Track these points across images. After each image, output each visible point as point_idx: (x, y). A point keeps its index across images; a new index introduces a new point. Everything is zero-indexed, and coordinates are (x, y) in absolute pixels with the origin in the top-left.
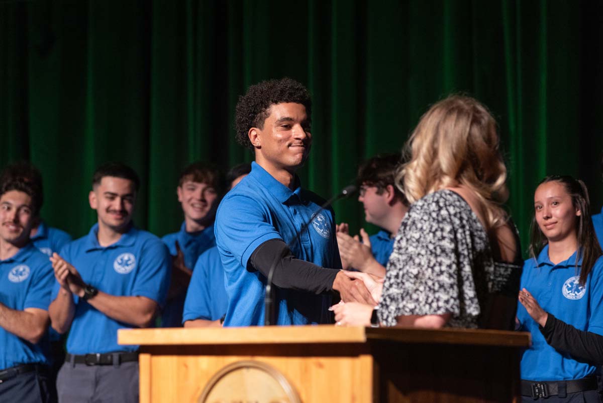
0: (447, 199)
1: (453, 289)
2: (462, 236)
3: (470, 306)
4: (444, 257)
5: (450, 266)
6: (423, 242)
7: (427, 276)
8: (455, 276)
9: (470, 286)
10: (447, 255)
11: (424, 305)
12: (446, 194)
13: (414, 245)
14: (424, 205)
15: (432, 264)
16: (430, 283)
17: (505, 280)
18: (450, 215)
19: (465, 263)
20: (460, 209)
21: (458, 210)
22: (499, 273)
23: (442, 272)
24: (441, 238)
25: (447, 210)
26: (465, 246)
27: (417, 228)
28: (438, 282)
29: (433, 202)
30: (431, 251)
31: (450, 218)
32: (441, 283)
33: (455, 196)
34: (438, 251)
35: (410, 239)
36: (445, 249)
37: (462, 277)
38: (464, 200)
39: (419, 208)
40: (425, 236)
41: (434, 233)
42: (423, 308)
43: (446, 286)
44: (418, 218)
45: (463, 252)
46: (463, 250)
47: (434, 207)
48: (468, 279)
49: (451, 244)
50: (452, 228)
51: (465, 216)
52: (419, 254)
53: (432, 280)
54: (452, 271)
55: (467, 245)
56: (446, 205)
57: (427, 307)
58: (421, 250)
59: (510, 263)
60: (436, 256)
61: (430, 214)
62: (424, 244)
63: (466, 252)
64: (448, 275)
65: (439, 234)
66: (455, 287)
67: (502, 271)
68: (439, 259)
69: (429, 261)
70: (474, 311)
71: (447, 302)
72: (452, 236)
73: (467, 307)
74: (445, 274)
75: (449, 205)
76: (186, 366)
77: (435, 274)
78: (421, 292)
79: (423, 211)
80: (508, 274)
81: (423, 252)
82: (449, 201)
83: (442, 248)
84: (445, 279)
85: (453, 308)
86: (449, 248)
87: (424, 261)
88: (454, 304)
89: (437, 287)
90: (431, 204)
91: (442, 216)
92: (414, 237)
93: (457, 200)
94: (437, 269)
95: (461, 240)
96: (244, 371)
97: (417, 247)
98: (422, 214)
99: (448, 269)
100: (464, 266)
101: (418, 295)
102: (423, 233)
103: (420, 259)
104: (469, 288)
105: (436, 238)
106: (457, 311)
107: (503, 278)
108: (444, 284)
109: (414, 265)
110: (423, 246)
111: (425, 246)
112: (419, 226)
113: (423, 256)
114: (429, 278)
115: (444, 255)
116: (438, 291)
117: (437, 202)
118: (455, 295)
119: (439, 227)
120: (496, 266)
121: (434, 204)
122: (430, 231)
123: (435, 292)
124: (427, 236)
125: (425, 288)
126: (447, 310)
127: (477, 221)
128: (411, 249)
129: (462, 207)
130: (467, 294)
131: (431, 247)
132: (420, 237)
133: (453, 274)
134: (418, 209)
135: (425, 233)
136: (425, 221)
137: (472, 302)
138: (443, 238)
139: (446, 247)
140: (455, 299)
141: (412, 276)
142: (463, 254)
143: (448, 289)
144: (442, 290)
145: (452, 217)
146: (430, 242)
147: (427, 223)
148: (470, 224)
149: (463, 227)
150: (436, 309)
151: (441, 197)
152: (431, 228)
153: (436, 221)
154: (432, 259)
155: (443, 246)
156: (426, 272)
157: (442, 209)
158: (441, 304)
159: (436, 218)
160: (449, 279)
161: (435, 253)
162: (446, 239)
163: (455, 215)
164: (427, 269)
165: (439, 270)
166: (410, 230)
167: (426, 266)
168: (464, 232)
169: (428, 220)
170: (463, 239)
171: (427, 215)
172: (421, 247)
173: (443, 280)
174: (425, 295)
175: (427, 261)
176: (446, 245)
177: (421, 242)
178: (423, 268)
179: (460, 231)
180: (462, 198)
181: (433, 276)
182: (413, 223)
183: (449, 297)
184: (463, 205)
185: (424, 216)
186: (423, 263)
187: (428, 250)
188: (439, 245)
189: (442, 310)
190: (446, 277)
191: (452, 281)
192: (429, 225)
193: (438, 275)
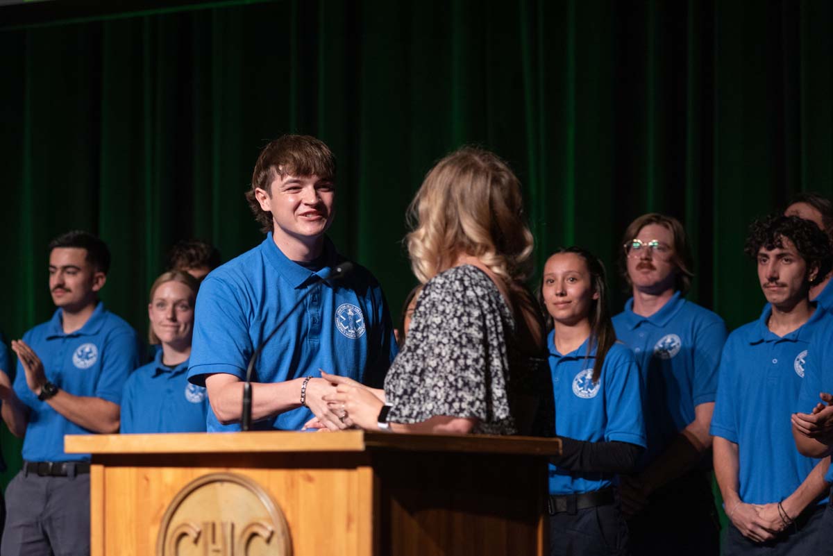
0: (473, 277)
1: (480, 389)
2: (490, 323)
3: (498, 408)
4: (470, 349)
5: (476, 360)
6: (445, 329)
7: (448, 369)
8: (482, 373)
9: (498, 384)
10: (474, 346)
11: (443, 404)
12: (470, 272)
13: (435, 332)
14: (445, 283)
15: (455, 356)
16: (451, 378)
18: (477, 296)
19: (494, 356)
20: (487, 290)
21: (486, 292)
23: (467, 367)
24: (467, 324)
25: (473, 290)
26: (494, 335)
27: (437, 312)
28: (463, 377)
29: (456, 279)
30: (455, 340)
31: (478, 301)
32: (466, 381)
33: (480, 274)
34: (464, 341)
35: (431, 325)
36: (472, 338)
37: (491, 373)
38: (490, 280)
39: (439, 286)
40: (448, 321)
41: (460, 318)
42: (441, 407)
43: (472, 384)
45: (492, 343)
46: (492, 340)
47: (457, 285)
48: (496, 374)
49: (479, 333)
50: (480, 313)
51: (493, 298)
52: (439, 343)
53: (455, 375)
54: (478, 367)
55: (497, 333)
56: (472, 285)
57: (447, 406)
58: (442, 338)
60: (462, 346)
61: (454, 294)
62: (447, 331)
63: (496, 343)
64: (474, 372)
65: (465, 319)
66: (482, 387)
68: (464, 351)
69: (453, 352)
70: (501, 414)
71: (472, 404)
72: (481, 324)
73: (495, 409)
74: (471, 370)
75: (476, 285)
77: (458, 368)
78: (440, 388)
79: (444, 290)
81: (445, 340)
82: (474, 279)
83: (468, 336)
84: (470, 375)
85: (479, 413)
86: (476, 338)
87: (445, 351)
88: (479, 408)
89: (460, 384)
90: (454, 282)
91: (468, 297)
92: (434, 323)
93: (482, 278)
94: (461, 362)
95: (490, 328)
97: (437, 335)
98: (443, 294)
99: (474, 363)
100: (492, 360)
101: (436, 391)
102: (445, 317)
103: (441, 348)
104: (497, 386)
105: (462, 325)
106: (483, 416)
108: (469, 381)
109: (433, 356)
110: (445, 334)
111: (448, 335)
112: (441, 308)
113: (444, 345)
114: (451, 372)
115: (470, 345)
116: (461, 390)
117: (462, 281)
118: (481, 397)
119: (465, 311)
121: (457, 283)
122: (455, 316)
123: (457, 389)
124: (450, 321)
125: (445, 383)
126: (471, 413)
127: (505, 305)
129: (489, 288)
130: (494, 393)
131: (456, 335)
132: (442, 322)
133: (480, 370)
134: (437, 288)
135: (448, 317)
136: (448, 303)
137: (500, 403)
138: (470, 324)
139: (473, 336)
140: (481, 402)
141: (431, 370)
142: (492, 345)
143: (473, 389)
144: (467, 389)
145: (481, 301)
146: (455, 329)
147: (451, 305)
148: (500, 308)
149: (493, 312)
150: (458, 411)
151: (465, 274)
152: (456, 312)
153: (461, 304)
154: (456, 349)
155: (470, 334)
156: (446, 364)
157: (468, 290)
158: (464, 405)
159: (461, 299)
160: (476, 377)
161: (461, 343)
162: (474, 327)
163: (483, 297)
164: (448, 361)
165: (464, 364)
166: (430, 314)
167: (447, 357)
168: (495, 318)
169: (452, 302)
170: (492, 326)
171: (450, 295)
172: (442, 335)
173: (467, 377)
174: (445, 392)
175: (449, 352)
176: (474, 334)
177: (442, 328)
178: (444, 360)
179: (489, 317)
180: (488, 276)
181: (455, 370)
182: (433, 305)
183: (475, 399)
184: (490, 284)
185: (446, 296)
186: (443, 354)
187: (451, 338)
188: (466, 334)
189: (466, 412)
190: (472, 373)
191: (478, 379)
192: (453, 307)
193: (462, 370)
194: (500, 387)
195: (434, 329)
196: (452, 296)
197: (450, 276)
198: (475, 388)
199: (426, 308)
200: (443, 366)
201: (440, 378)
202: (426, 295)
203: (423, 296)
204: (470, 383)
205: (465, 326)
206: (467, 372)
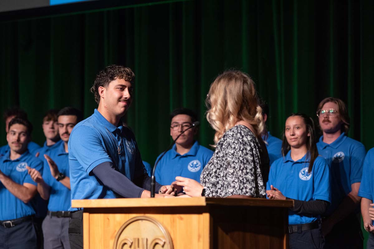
0: (245, 131)
1: (254, 183)
2: (255, 152)
4: (248, 165)
5: (251, 170)
7: (239, 174)
8: (254, 175)
10: (249, 163)
11: (239, 190)
12: (243, 128)
14: (233, 134)
15: (242, 168)
16: (241, 179)
18: (248, 140)
19: (258, 167)
23: (247, 173)
25: (246, 138)
26: (257, 158)
27: (231, 148)
28: (246, 178)
29: (238, 133)
30: (241, 161)
31: (249, 143)
32: (248, 179)
33: (247, 129)
34: (245, 161)
35: (228, 153)
36: (248, 160)
37: (257, 175)
39: (231, 136)
40: (237, 152)
41: (242, 151)
43: (250, 181)
45: (256, 161)
46: (256, 160)
47: (239, 135)
48: (259, 175)
49: (251, 158)
50: (251, 148)
51: (254, 140)
52: (234, 162)
53: (242, 177)
54: (252, 173)
55: (258, 156)
56: (245, 135)
57: (240, 191)
60: (244, 164)
61: (238, 140)
62: (237, 157)
63: (258, 161)
64: (250, 175)
65: (244, 151)
66: (254, 181)
68: (245, 166)
69: (240, 167)
70: (263, 193)
71: (251, 189)
72: (251, 153)
73: (260, 191)
75: (247, 135)
76: (108, 219)
77: (244, 174)
78: (236, 183)
79: (234, 138)
81: (236, 161)
86: (250, 160)
87: (237, 166)
88: (254, 191)
89: (245, 181)
90: (237, 134)
91: (244, 140)
92: (230, 152)
93: (248, 131)
94: (244, 171)
95: (255, 154)
96: (140, 221)
97: (232, 158)
98: (233, 140)
99: (250, 171)
100: (257, 169)
101: (234, 184)
102: (236, 150)
103: (235, 164)
104: (260, 180)
108: (249, 179)
109: (231, 168)
112: (233, 146)
114: (240, 176)
115: (248, 163)
116: (246, 183)
117: (241, 133)
118: (254, 186)
119: (244, 148)
122: (240, 150)
123: (244, 183)
125: (238, 181)
126: (251, 193)
128: (229, 159)
129: (252, 136)
130: (259, 184)
132: (234, 152)
136: (236, 144)
137: (262, 188)
138: (247, 154)
139: (249, 159)
140: (254, 188)
141: (230, 174)
142: (257, 162)
144: (248, 183)
146: (241, 156)
147: (238, 145)
149: (255, 147)
150: (245, 193)
151: (241, 130)
152: (240, 148)
153: (242, 144)
154: (242, 165)
155: (247, 158)
156: (238, 172)
157: (244, 137)
158: (248, 190)
159: (242, 142)
160: (252, 177)
161: (244, 162)
163: (251, 141)
164: (239, 171)
165: (246, 172)
166: (227, 148)
167: (238, 169)
168: (256, 150)
169: (238, 143)
171: (236, 140)
172: (235, 158)
173: (248, 177)
174: (239, 185)
175: (239, 166)
177: (235, 156)
179: (254, 149)
181: (242, 175)
182: (229, 144)
183: (252, 187)
184: (252, 134)
185: (235, 141)
187: (239, 160)
188: (245, 158)
189: (249, 193)
190: (250, 176)
192: (239, 146)
193: (245, 174)
195: (230, 155)
197: (235, 131)
198: (252, 182)
199: (225, 146)
201: (236, 178)
202: (225, 140)
203: (224, 141)
204: (249, 180)
205: (245, 155)
206: (247, 175)
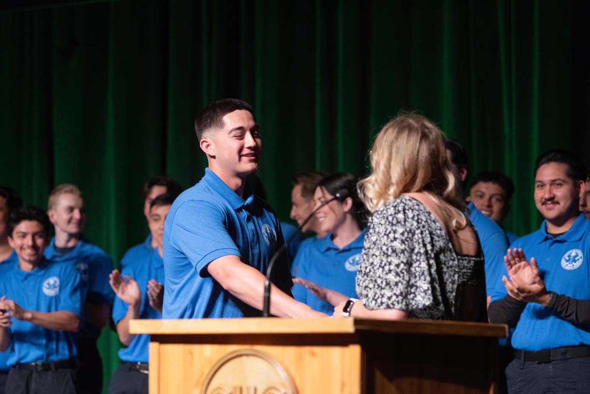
0: (407, 204)
1: (398, 287)
2: (418, 237)
3: (424, 298)
4: (394, 257)
5: (398, 266)
6: (378, 245)
7: (377, 275)
9: (425, 280)
10: (397, 254)
13: (372, 246)
14: (384, 210)
15: (383, 264)
16: (379, 281)
17: (469, 271)
18: (406, 218)
20: (418, 211)
21: (417, 213)
22: (462, 265)
23: (390, 271)
24: (393, 240)
25: (405, 213)
26: (421, 245)
28: (386, 280)
30: (384, 253)
32: (388, 282)
33: (414, 201)
34: (390, 252)
36: (396, 249)
38: (422, 204)
39: (379, 212)
40: (380, 238)
41: (388, 235)
43: (392, 284)
44: (377, 223)
47: (391, 211)
48: (423, 273)
49: (401, 245)
50: (404, 230)
52: (374, 255)
53: (382, 278)
54: (399, 270)
56: (404, 210)
58: (376, 252)
59: (472, 256)
60: (388, 256)
61: (387, 218)
62: (379, 246)
64: (395, 274)
65: (391, 236)
66: (400, 285)
67: (465, 263)
68: (389, 259)
69: (381, 261)
70: (426, 302)
71: (390, 298)
72: (404, 238)
74: (393, 273)
75: (408, 210)
76: (191, 354)
77: (384, 273)
78: (370, 289)
79: (381, 216)
80: (471, 266)
82: (408, 205)
83: (393, 248)
84: (392, 277)
85: (393, 305)
86: (399, 248)
87: (377, 261)
89: (384, 284)
90: (390, 208)
91: (397, 219)
92: (372, 240)
93: (416, 204)
94: (387, 268)
96: (244, 358)
97: (373, 249)
98: (381, 219)
99: (396, 268)
102: (379, 236)
103: (375, 259)
104: (423, 282)
105: (389, 240)
107: (467, 269)
108: (390, 281)
110: (378, 248)
111: (380, 248)
112: (377, 230)
113: (376, 256)
114: (379, 277)
115: (394, 255)
117: (396, 207)
118: (398, 293)
119: (392, 230)
120: (459, 260)
121: (392, 208)
122: (385, 234)
123: (382, 289)
124: (382, 239)
125: (374, 285)
127: (436, 221)
129: (421, 210)
130: (422, 287)
132: (377, 240)
133: (400, 273)
134: (379, 214)
135: (381, 236)
137: (426, 294)
138: (395, 239)
139: (397, 248)
143: (393, 287)
144: (388, 287)
146: (384, 244)
147: (384, 227)
148: (428, 224)
151: (402, 202)
152: (386, 231)
153: (391, 224)
154: (384, 259)
155: (395, 246)
156: (377, 271)
157: (399, 213)
159: (392, 221)
160: (396, 278)
161: (387, 254)
162: (398, 240)
163: (413, 218)
164: (378, 269)
167: (378, 266)
168: (422, 233)
170: (419, 238)
173: (390, 278)
174: (374, 292)
176: (397, 246)
177: (377, 245)
178: (375, 268)
180: (420, 202)
181: (382, 274)
183: (393, 294)
184: (422, 208)
186: (375, 263)
187: (382, 251)
188: (391, 246)
191: (398, 279)
193: (386, 274)
194: (426, 282)
196: (385, 220)
198: (394, 286)
200: (374, 273)
206: (389, 275)
